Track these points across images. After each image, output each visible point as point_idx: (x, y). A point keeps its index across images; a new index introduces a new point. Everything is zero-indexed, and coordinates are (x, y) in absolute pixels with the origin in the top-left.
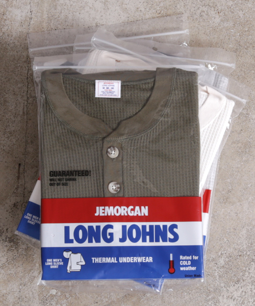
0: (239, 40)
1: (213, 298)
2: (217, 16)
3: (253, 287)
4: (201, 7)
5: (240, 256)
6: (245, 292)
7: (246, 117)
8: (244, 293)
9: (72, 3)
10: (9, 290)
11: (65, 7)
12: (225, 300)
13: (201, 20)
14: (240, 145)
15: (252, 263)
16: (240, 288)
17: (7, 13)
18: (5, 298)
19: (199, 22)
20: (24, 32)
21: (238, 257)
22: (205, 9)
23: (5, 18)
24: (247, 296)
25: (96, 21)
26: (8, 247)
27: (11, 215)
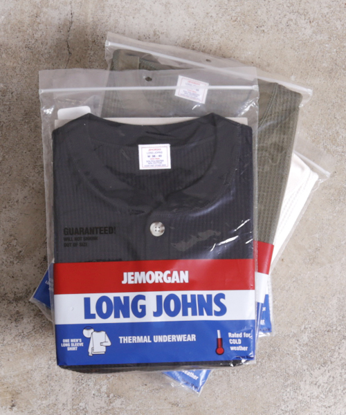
0: (335, 58)
1: (293, 383)
2: (308, 26)
3: (343, 371)
4: (288, 14)
5: (328, 331)
6: (333, 377)
7: (341, 155)
8: (331, 379)
9: (124, 4)
10: (36, 366)
11: (115, 9)
12: (307, 387)
13: (288, 31)
14: (332, 191)
15: (343, 341)
16: (327, 371)
17: (42, 15)
18: (30, 376)
19: (286, 33)
20: (63, 39)
21: (326, 333)
22: (293, 17)
23: (38, 21)
24: (335, 382)
25: (154, 28)
26: (36, 311)
27: (41, 271)
